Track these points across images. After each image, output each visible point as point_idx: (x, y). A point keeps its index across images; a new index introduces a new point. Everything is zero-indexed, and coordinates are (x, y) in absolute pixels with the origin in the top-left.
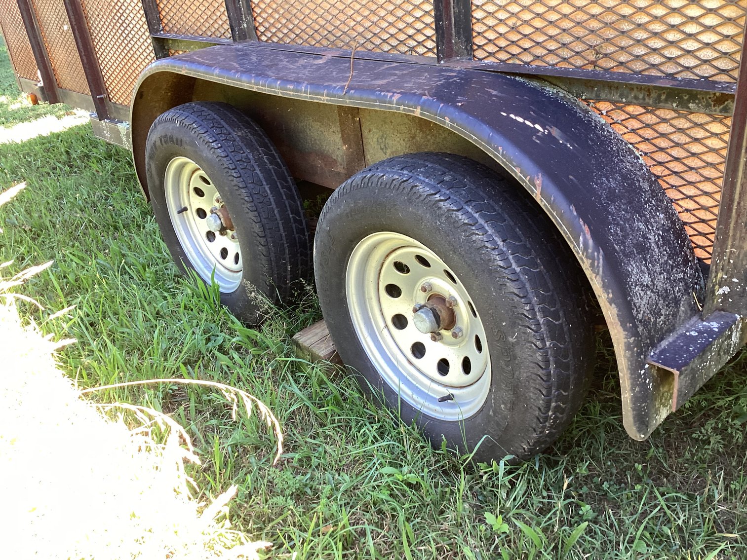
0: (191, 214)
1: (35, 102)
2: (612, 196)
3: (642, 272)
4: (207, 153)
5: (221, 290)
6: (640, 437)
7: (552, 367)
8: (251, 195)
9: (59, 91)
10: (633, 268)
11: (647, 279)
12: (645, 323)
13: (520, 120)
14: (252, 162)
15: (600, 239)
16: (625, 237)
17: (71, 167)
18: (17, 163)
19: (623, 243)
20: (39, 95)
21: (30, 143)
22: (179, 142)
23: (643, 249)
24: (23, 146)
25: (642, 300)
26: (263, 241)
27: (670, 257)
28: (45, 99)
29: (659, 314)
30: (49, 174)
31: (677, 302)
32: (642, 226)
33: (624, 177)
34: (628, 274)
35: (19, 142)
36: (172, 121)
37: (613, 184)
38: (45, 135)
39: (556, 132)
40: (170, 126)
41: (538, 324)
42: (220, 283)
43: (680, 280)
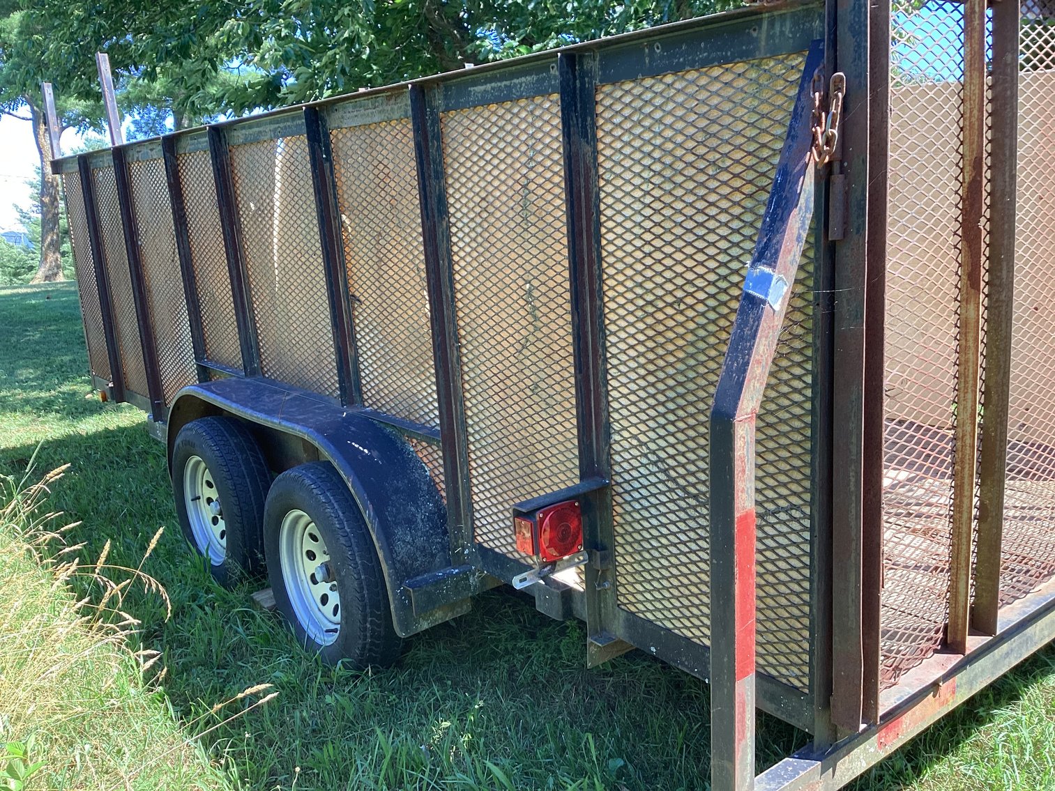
0: (203, 502)
1: (105, 399)
2: (397, 491)
3: (406, 534)
4: (209, 453)
5: (212, 562)
6: (402, 635)
7: (365, 592)
8: (235, 485)
9: (126, 392)
10: (399, 532)
11: (408, 538)
12: (403, 563)
13: (357, 446)
14: (241, 461)
15: (379, 513)
16: (399, 513)
17: (128, 461)
18: (77, 455)
19: (395, 517)
20: (108, 395)
21: (97, 436)
22: (193, 445)
23: (410, 522)
24: (87, 439)
25: (401, 550)
26: (239, 519)
27: (431, 528)
28: (113, 398)
29: (416, 560)
30: (105, 467)
31: (433, 556)
32: (413, 509)
33: (410, 481)
34: (395, 534)
35: (84, 434)
36: (191, 429)
37: (400, 485)
38: (111, 428)
39: (375, 454)
40: (189, 433)
41: (356, 563)
42: (213, 557)
43: (438, 543)
